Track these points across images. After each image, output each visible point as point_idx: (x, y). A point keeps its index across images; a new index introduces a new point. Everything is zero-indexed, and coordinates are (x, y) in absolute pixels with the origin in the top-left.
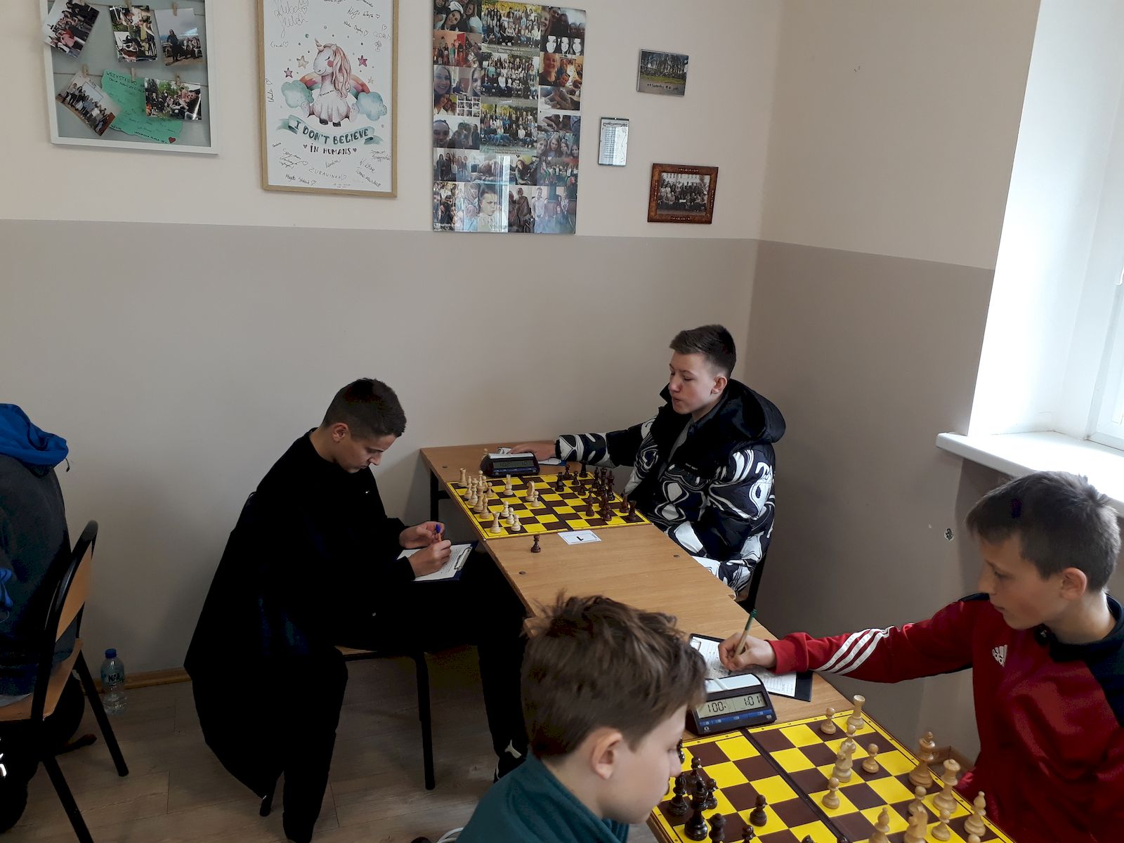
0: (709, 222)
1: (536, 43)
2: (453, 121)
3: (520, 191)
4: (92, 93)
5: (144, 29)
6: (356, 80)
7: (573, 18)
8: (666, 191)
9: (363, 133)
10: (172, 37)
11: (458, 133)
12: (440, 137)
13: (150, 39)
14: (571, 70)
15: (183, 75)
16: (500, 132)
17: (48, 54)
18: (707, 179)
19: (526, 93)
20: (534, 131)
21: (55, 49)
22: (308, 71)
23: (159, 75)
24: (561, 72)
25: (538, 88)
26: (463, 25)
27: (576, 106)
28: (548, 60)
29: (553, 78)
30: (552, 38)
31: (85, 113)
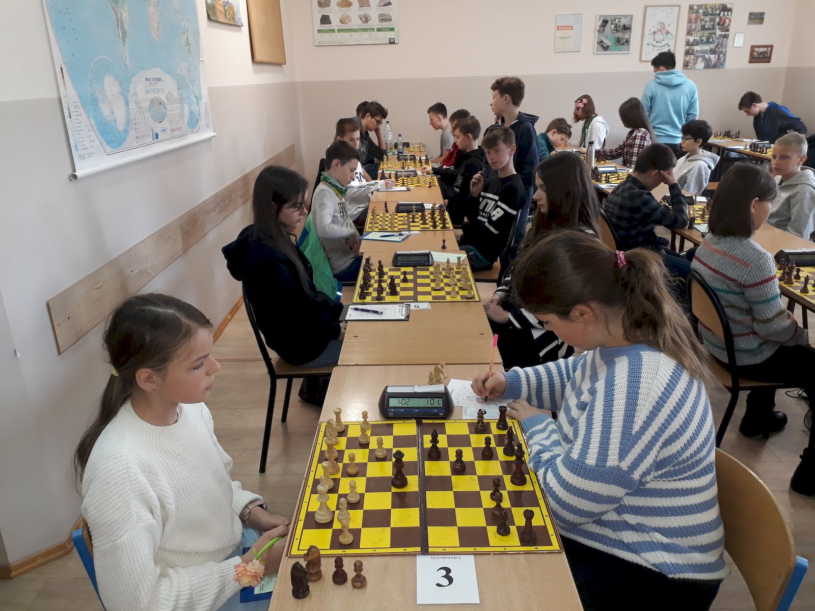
0: (770, 62)
1: (717, 14)
2: (691, 39)
3: (709, 57)
4: (605, 41)
5: (618, 24)
6: (667, 30)
7: (729, 6)
8: (755, 54)
9: (667, 44)
10: (624, 25)
11: (693, 42)
12: (688, 43)
13: (619, 26)
14: (727, 21)
15: (626, 34)
16: (705, 40)
17: (597, 32)
18: (769, 49)
19: (713, 28)
20: (715, 39)
21: (599, 31)
22: (655, 29)
23: (620, 35)
24: (725, 22)
25: (717, 27)
26: (697, 12)
27: (728, 31)
28: (721, 19)
29: (722, 23)
30: (722, 12)
31: (602, 46)
